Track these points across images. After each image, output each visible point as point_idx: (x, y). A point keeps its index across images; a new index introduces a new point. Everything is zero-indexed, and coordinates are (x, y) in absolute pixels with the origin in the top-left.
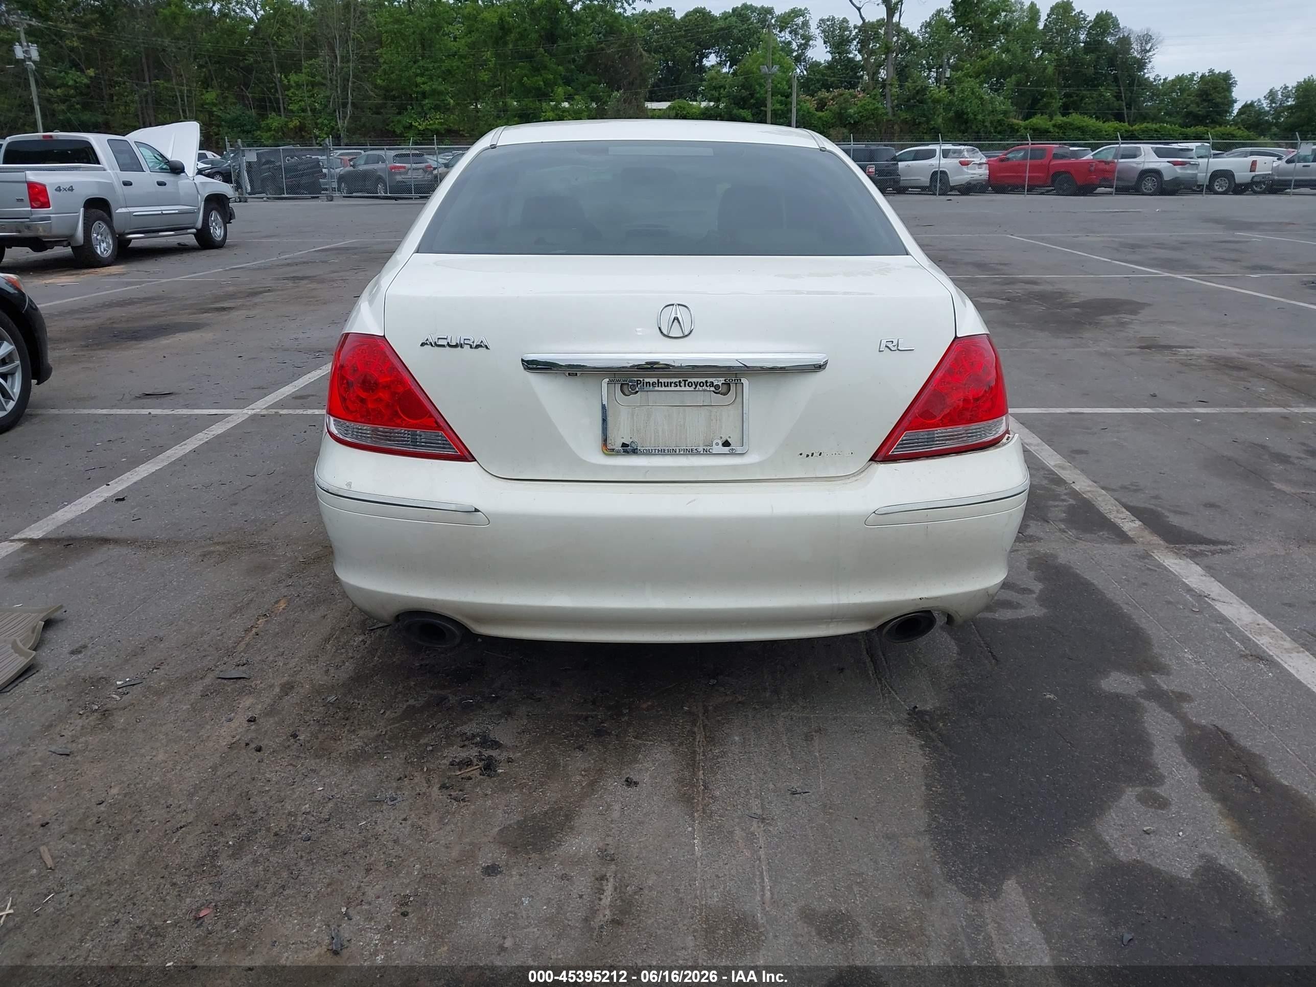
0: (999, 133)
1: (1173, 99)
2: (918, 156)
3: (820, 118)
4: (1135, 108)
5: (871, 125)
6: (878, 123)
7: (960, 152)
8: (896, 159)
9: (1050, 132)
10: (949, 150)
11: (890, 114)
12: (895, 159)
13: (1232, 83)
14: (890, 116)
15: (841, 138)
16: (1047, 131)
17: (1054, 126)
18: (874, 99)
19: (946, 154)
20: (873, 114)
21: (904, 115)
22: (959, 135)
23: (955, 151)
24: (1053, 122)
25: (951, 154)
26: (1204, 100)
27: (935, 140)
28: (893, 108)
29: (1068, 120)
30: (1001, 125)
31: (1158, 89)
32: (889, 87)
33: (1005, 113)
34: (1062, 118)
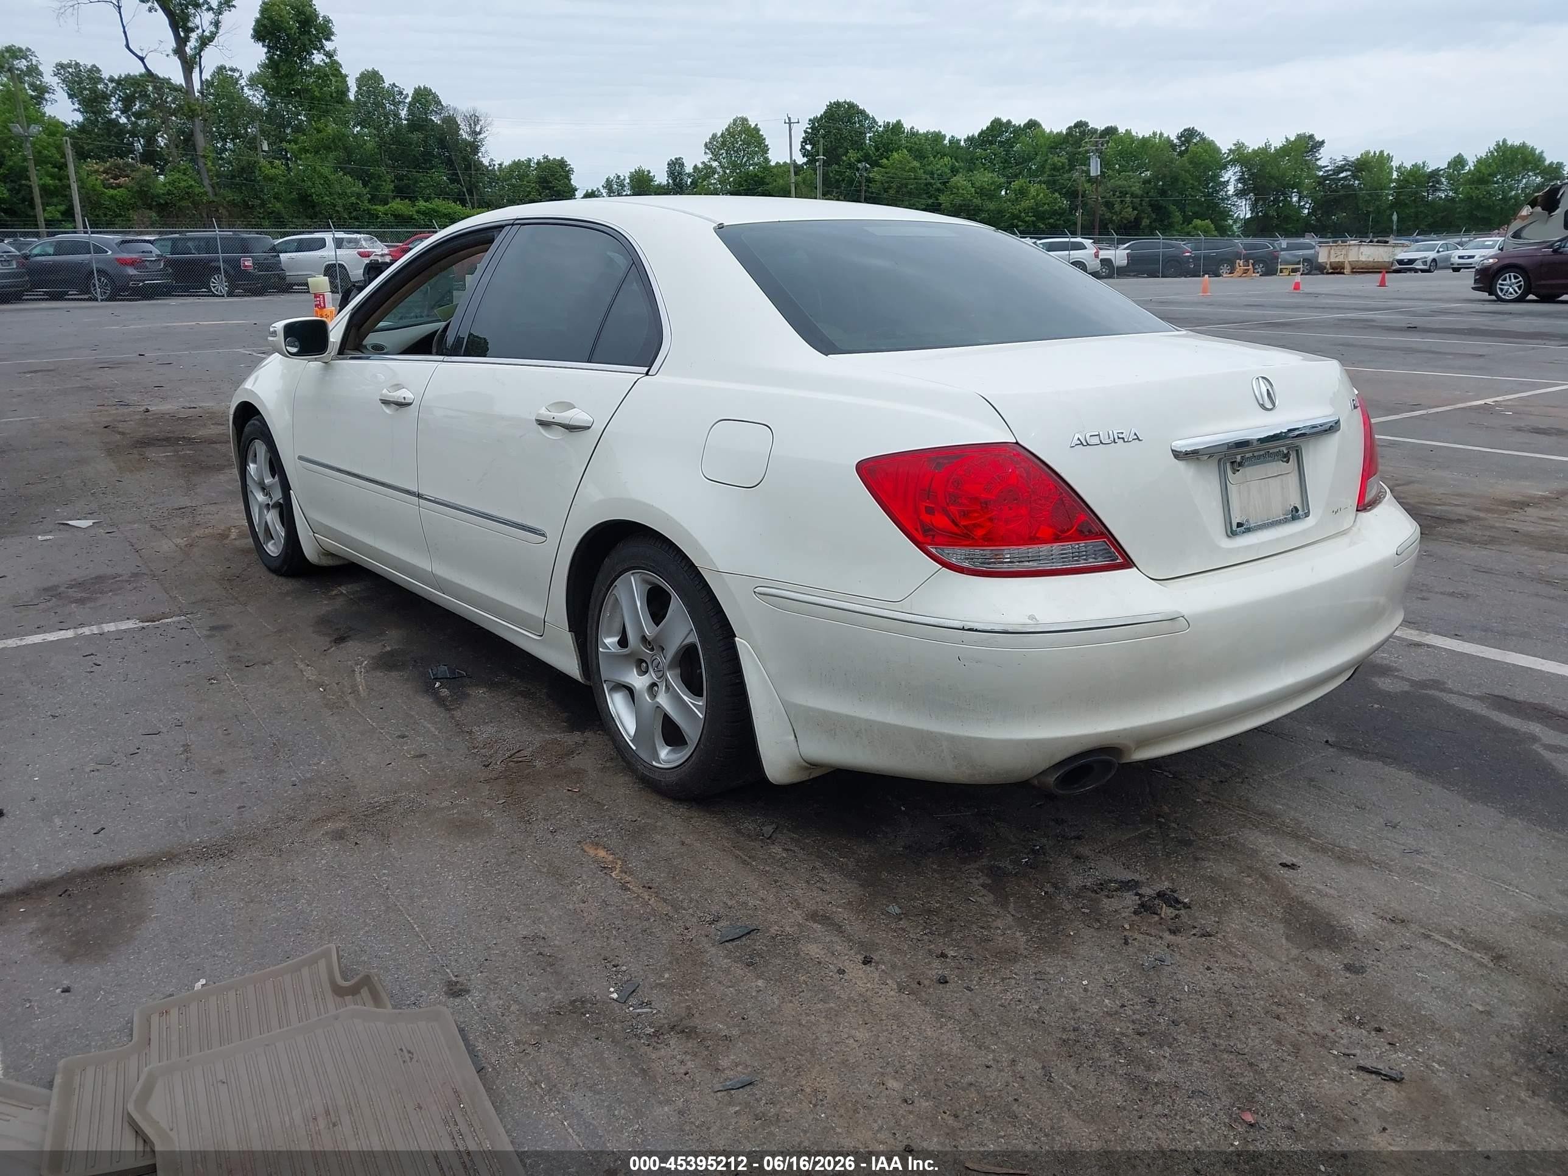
0: (356, 219)
1: (513, 186)
2: (301, 247)
3: (112, 197)
4: (477, 194)
5: (188, 208)
6: (196, 205)
7: (356, 241)
8: (276, 250)
9: (414, 219)
10: (343, 239)
11: (210, 194)
12: (274, 249)
13: (569, 171)
14: (212, 197)
15: (148, 223)
16: (411, 218)
17: (418, 212)
18: (184, 174)
19: (339, 244)
20: (187, 193)
21: (230, 195)
22: (308, 221)
23: (350, 241)
24: (416, 208)
25: (345, 243)
26: (544, 188)
27: (327, 228)
28: (213, 187)
29: (431, 206)
30: (355, 210)
31: (495, 175)
32: (203, 160)
33: (359, 196)
34: (425, 204)
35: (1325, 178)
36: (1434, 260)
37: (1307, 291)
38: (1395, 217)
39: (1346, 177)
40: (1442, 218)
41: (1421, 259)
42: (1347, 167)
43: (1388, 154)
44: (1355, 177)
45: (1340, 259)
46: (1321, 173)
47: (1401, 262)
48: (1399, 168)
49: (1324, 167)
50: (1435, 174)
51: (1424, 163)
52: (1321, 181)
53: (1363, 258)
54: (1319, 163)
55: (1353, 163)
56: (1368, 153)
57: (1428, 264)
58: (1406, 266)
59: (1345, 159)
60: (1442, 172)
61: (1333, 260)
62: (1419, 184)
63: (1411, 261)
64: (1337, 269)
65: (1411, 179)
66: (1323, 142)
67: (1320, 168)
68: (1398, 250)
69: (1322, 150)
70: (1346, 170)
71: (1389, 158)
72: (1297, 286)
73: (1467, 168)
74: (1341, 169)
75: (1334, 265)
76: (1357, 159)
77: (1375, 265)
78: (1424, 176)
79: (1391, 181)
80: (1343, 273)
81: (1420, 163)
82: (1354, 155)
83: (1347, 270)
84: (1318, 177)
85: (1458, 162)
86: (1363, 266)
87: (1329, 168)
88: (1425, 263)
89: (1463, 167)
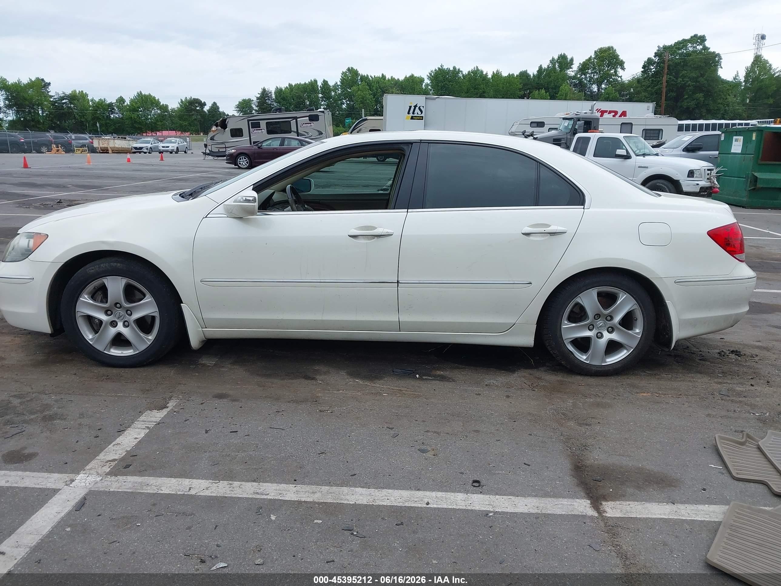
35: (56, 102)
36: (151, 148)
37: (134, 162)
38: (98, 125)
39: (66, 102)
40: (119, 126)
41: (145, 147)
42: (65, 97)
43: (86, 93)
44: (71, 103)
45: (105, 146)
46: (52, 100)
47: (136, 148)
48: (92, 100)
49: (53, 96)
50: (111, 105)
51: (105, 99)
52: (53, 103)
53: (117, 146)
54: (50, 94)
55: (69, 95)
56: (75, 91)
57: (149, 149)
58: (139, 150)
59: (64, 93)
60: (114, 104)
61: (101, 146)
62: (104, 110)
63: (141, 148)
64: (105, 151)
65: (100, 106)
66: (49, 84)
67: (51, 97)
68: (131, 142)
69: (50, 87)
70: (66, 99)
71: (87, 95)
72: (129, 160)
73: (126, 103)
74: (63, 98)
75: (103, 149)
76: (70, 94)
77: (122, 149)
78: (106, 106)
79: (90, 106)
80: (108, 153)
81: (103, 98)
82: (68, 92)
83: (110, 151)
84: (50, 101)
85: (121, 100)
86: (117, 149)
87: (55, 97)
88: (147, 149)
89: (124, 103)
